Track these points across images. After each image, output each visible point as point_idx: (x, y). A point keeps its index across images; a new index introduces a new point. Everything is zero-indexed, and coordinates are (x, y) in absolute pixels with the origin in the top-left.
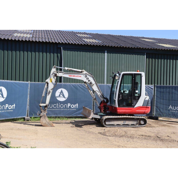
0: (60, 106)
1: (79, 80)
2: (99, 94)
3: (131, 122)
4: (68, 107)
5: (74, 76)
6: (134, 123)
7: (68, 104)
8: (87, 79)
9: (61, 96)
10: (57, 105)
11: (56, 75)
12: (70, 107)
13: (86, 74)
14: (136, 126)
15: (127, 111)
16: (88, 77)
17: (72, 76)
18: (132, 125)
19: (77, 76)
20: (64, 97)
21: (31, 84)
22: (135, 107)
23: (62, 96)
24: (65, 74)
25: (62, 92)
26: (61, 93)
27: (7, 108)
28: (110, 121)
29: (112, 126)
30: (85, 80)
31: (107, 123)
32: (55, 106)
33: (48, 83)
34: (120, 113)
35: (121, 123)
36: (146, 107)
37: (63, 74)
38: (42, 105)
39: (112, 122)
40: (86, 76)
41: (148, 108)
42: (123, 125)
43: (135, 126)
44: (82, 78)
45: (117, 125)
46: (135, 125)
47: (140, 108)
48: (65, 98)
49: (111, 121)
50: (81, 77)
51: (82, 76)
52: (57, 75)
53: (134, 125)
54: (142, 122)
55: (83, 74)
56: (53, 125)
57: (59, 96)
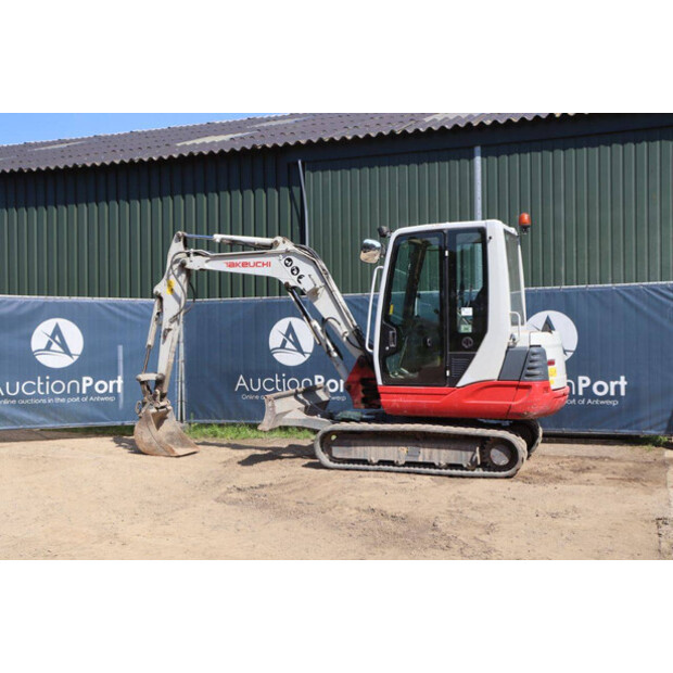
0: (286, 384)
1: (268, 278)
2: (341, 333)
3: (443, 451)
5: (245, 265)
6: (462, 457)
7: (317, 377)
8: (292, 270)
9: (289, 345)
10: (277, 381)
11: (183, 265)
13: (287, 252)
14: (470, 472)
15: (424, 401)
16: (296, 262)
17: (237, 265)
18: (451, 466)
19: (256, 264)
20: (300, 350)
22: (460, 384)
23: (293, 348)
24: (214, 258)
25: (290, 329)
26: (287, 335)
27: (88, 388)
28: (349, 445)
29: (361, 466)
30: (285, 276)
31: (338, 452)
32: (270, 384)
33: (161, 299)
34: (395, 409)
35: (399, 453)
36: (518, 387)
37: (207, 261)
38: (144, 377)
39: (358, 448)
40: (290, 260)
41: (528, 387)
42: (408, 464)
43: (464, 472)
44: (274, 268)
45: (382, 462)
46: (466, 469)
47: (483, 387)
48: (303, 353)
49: (353, 442)
50: (268, 264)
51: (273, 260)
52: (189, 266)
53: (459, 467)
54: (499, 457)
55: (277, 254)
56: (173, 451)
57: (283, 346)
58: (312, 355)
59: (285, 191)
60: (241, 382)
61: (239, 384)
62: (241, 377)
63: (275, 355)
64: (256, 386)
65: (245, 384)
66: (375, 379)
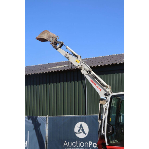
0: (80, 144)
4: (90, 147)
7: (90, 142)
9: (81, 131)
10: (77, 143)
12: (91, 146)
20: (84, 133)
21: (49, 118)
26: (80, 128)
32: (74, 144)
57: (79, 131)
58: (88, 134)
59: (80, 82)
60: (65, 143)
61: (65, 144)
62: (66, 142)
63: (76, 134)
64: (70, 145)
65: (67, 144)
66: (105, 143)
